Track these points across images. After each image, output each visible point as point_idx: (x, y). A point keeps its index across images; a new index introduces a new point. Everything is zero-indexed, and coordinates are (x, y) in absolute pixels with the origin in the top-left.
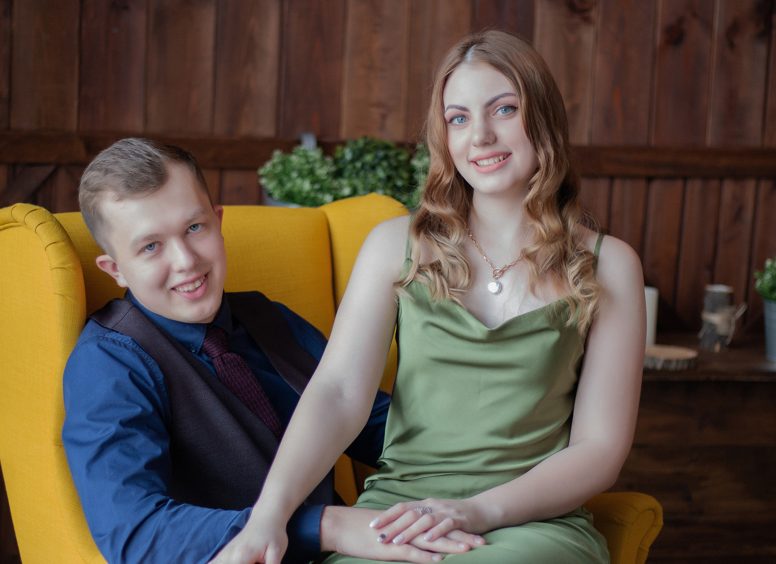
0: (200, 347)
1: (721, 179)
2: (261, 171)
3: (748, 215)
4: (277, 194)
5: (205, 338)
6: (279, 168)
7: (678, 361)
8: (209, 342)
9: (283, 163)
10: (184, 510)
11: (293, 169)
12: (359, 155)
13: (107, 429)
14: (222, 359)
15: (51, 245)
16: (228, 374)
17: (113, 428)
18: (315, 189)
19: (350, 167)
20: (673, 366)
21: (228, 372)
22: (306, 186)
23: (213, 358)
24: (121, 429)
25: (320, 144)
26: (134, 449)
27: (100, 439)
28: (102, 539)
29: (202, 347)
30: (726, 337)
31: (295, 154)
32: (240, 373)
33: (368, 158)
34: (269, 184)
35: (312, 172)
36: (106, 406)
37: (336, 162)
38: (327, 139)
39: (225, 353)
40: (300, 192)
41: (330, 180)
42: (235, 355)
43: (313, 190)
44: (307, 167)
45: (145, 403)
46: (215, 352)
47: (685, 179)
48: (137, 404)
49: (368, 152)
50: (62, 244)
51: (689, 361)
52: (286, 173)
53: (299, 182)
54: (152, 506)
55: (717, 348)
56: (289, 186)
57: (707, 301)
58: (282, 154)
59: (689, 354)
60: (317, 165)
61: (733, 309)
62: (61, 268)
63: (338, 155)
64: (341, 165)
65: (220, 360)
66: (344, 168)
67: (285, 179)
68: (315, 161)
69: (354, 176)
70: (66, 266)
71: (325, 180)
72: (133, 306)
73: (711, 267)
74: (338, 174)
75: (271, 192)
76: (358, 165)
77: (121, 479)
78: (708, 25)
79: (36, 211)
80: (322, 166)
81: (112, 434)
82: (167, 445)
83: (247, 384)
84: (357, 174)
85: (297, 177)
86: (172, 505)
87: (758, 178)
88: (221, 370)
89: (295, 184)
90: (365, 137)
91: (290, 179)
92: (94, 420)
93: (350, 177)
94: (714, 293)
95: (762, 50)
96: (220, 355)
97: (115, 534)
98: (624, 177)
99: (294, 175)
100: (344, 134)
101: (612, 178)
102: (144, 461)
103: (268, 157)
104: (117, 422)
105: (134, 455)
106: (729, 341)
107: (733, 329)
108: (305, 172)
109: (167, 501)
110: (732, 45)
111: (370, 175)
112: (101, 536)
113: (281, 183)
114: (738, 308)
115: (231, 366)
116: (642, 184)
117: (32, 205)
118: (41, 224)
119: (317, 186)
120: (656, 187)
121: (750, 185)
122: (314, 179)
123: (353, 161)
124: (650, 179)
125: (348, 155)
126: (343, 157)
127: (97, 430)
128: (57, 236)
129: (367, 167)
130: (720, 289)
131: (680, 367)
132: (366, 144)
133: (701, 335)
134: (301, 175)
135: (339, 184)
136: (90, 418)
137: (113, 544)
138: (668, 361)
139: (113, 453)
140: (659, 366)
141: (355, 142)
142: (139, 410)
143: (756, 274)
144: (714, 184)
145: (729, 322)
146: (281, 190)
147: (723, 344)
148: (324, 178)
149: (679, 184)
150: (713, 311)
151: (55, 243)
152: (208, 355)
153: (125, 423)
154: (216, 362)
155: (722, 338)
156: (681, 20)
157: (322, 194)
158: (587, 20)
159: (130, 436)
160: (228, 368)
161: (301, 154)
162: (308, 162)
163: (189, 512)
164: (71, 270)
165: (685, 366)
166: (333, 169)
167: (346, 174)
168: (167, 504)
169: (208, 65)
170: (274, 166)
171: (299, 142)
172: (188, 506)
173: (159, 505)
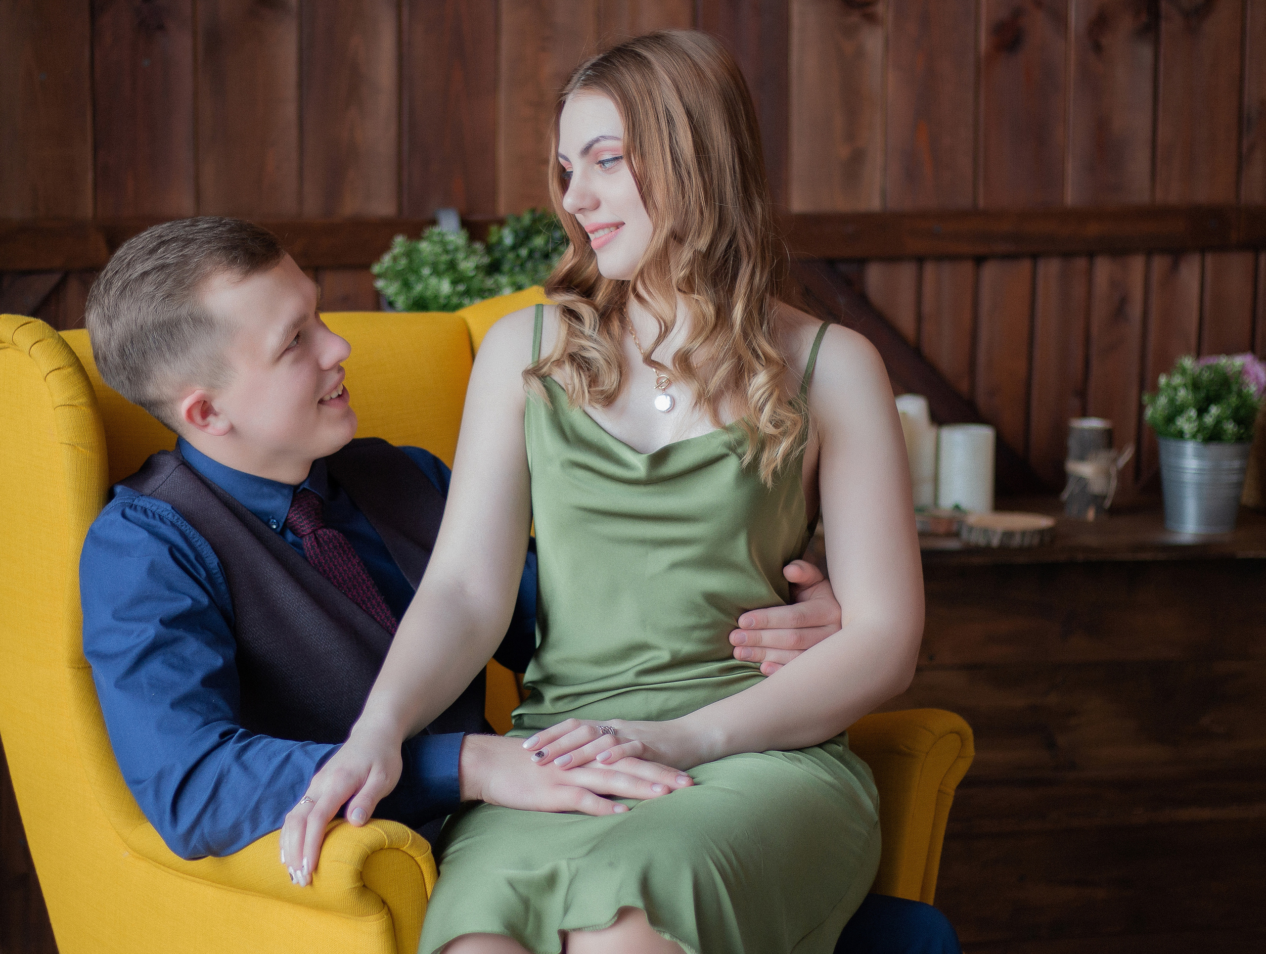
0: (283, 520)
1: (1091, 255)
2: (376, 269)
3: (1135, 310)
4: (400, 301)
5: (291, 507)
6: (403, 262)
7: (1024, 533)
8: (297, 512)
9: (409, 254)
10: (259, 742)
11: (423, 264)
12: (524, 237)
13: (143, 631)
14: (316, 538)
15: (53, 372)
16: (324, 560)
17: (150, 631)
18: (458, 292)
19: (511, 256)
20: (1016, 541)
21: (325, 557)
22: (445, 287)
23: (302, 537)
24: (163, 630)
25: (466, 224)
26: (184, 659)
27: (134, 647)
28: (140, 787)
29: (287, 520)
30: (1104, 497)
31: (427, 239)
32: (343, 558)
33: (539, 241)
34: (389, 288)
35: (452, 266)
36: (139, 600)
37: (489, 249)
38: (477, 217)
39: (320, 528)
40: (436, 297)
41: (480, 276)
42: (336, 532)
43: (454, 293)
44: (445, 258)
45: (197, 592)
46: (305, 527)
47: (1035, 257)
48: (184, 594)
49: (538, 232)
50: (70, 370)
51: (1042, 532)
52: (413, 269)
53: (433, 281)
54: (214, 738)
55: (1091, 515)
56: (418, 288)
57: (1073, 444)
58: (407, 240)
59: (1043, 522)
60: (460, 256)
61: (1113, 454)
62: (68, 405)
63: (493, 239)
64: (497, 254)
65: (313, 539)
66: (504, 257)
67: (412, 278)
68: (456, 250)
69: (517, 269)
70: (75, 402)
71: (473, 277)
72: (180, 463)
73: (1082, 393)
74: (494, 268)
75: (392, 299)
76: (524, 252)
77: (168, 701)
78: (1060, 19)
79: (30, 324)
80: (467, 257)
81: (150, 639)
82: (231, 653)
83: (353, 575)
84: (522, 266)
85: (431, 274)
86: (242, 737)
87: (1149, 253)
88: (315, 554)
89: (427, 285)
90: (533, 211)
91: (420, 278)
92: (123, 619)
93: (511, 272)
94: (1083, 430)
95: (1145, 52)
96: (313, 532)
97: (160, 777)
98: (941, 258)
99: (426, 271)
100: (503, 208)
101: (920, 260)
102: (199, 675)
103: (386, 247)
104: (157, 620)
105: (183, 666)
106: (1108, 503)
107: (1114, 484)
108: (442, 267)
109: (235, 731)
110: (1098, 48)
111: (542, 268)
112: (138, 782)
113: (407, 285)
114: (1120, 451)
115: (329, 548)
116: (967, 268)
117: (23, 317)
118: (37, 342)
119: (461, 288)
120: (990, 272)
121: (1137, 264)
122: (456, 276)
123: (515, 247)
124: (979, 260)
125: (508, 239)
126: (500, 241)
127: (130, 633)
128: (60, 359)
129: (537, 255)
130: (1094, 424)
131: (1027, 542)
132: (534, 221)
133: (1065, 495)
134: (437, 272)
135: (495, 282)
136: (117, 616)
137: (157, 794)
138: (1008, 534)
139: (155, 667)
140: (995, 542)
141: (518, 219)
142: (187, 603)
143: (1146, 398)
144: (1080, 263)
145: (1108, 475)
146: (407, 295)
147: (1099, 509)
148: (472, 274)
149: (1025, 266)
150: (1082, 458)
151: (59, 369)
152: (295, 532)
153: (170, 622)
154: (307, 543)
155: (1098, 500)
156: (1017, 13)
157: (469, 299)
158: (871, 19)
159: (175, 640)
160: (325, 551)
161: (435, 239)
162: (446, 252)
163: (265, 745)
164: (84, 408)
165: (1036, 541)
166: (486, 260)
167: (506, 267)
168: (234, 736)
169: (289, 111)
170: (395, 259)
171: (434, 222)
172: (266, 737)
173: (225, 737)
